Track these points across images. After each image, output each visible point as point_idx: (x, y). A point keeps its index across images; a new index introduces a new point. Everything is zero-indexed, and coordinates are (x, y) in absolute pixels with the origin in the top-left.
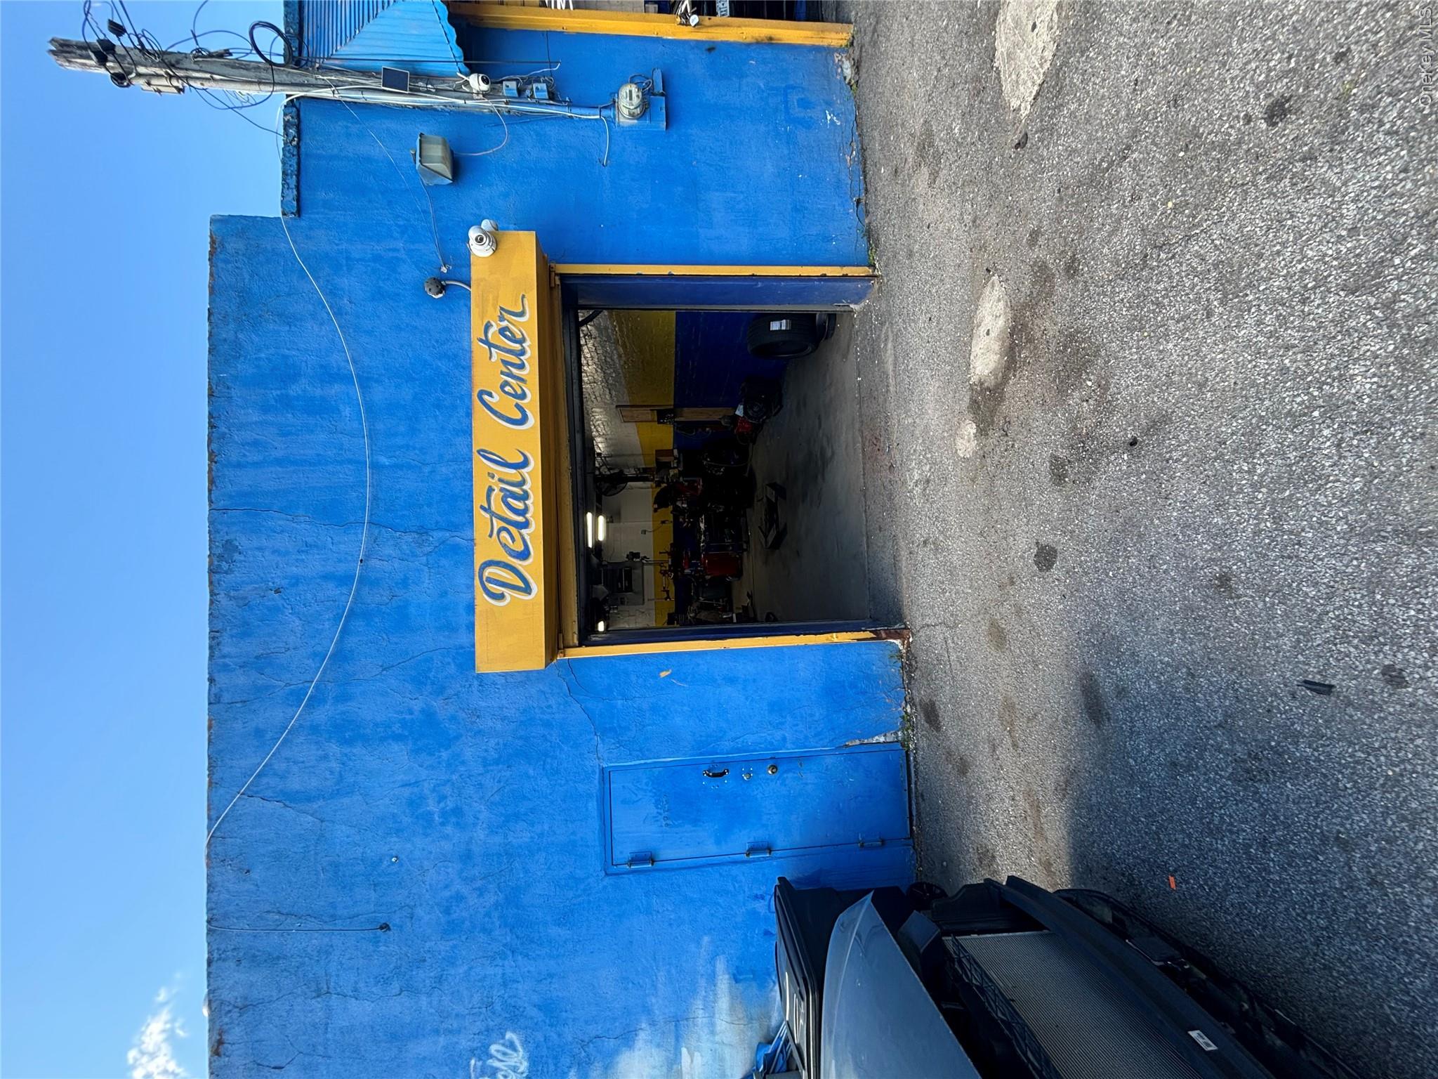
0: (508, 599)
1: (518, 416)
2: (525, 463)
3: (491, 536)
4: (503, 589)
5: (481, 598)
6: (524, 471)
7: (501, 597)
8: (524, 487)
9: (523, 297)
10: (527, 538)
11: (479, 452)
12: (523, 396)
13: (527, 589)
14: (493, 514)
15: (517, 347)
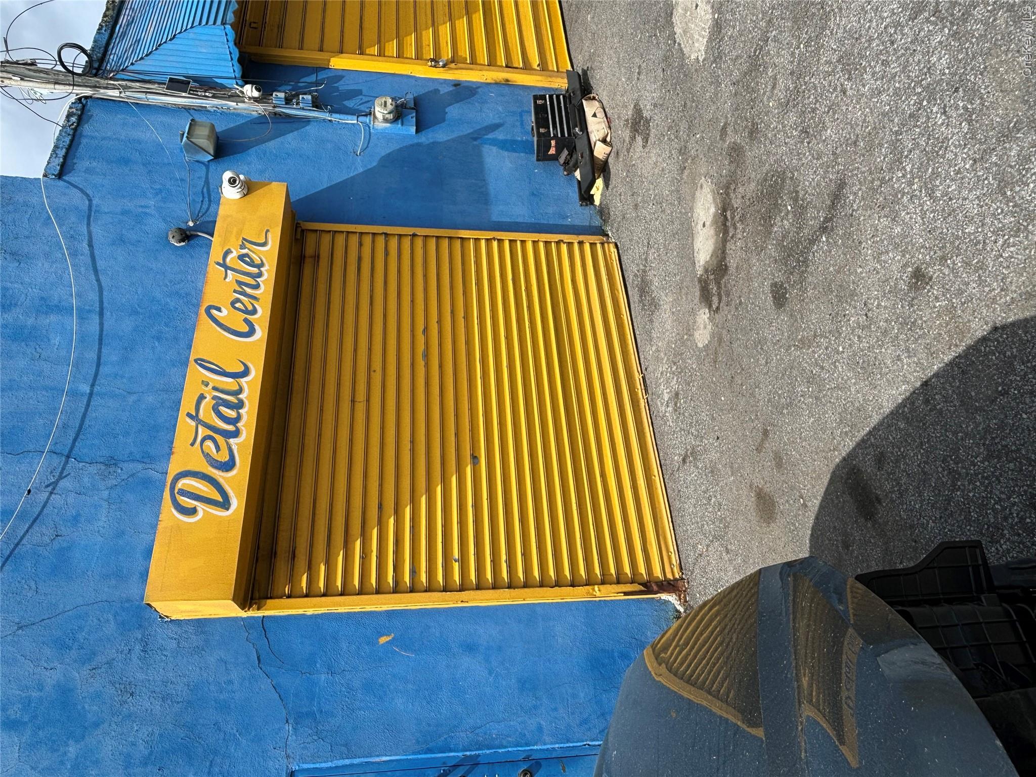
0: (200, 514)
1: (246, 329)
2: (246, 373)
3: (192, 444)
4: (195, 503)
5: (168, 512)
6: (243, 381)
7: (193, 511)
8: (241, 396)
9: (267, 231)
10: (235, 448)
11: (196, 361)
12: (254, 312)
13: (225, 504)
14: (199, 422)
15: (255, 270)
